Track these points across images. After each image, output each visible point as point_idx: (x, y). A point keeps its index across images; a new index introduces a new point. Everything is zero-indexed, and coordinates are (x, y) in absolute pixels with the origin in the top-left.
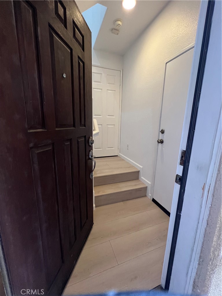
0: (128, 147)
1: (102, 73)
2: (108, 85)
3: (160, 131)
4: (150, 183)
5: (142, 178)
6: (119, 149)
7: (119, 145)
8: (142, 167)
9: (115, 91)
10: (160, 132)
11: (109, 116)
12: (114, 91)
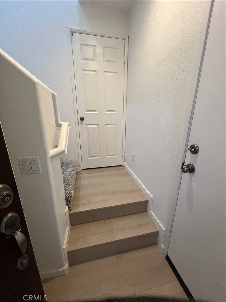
0: (134, 157)
1: (95, 45)
2: (106, 63)
3: (189, 147)
4: (164, 229)
5: (151, 212)
6: (124, 157)
7: (124, 151)
8: (152, 196)
9: (117, 72)
10: (188, 149)
11: (108, 111)
12: (115, 74)
